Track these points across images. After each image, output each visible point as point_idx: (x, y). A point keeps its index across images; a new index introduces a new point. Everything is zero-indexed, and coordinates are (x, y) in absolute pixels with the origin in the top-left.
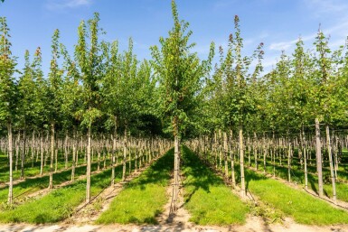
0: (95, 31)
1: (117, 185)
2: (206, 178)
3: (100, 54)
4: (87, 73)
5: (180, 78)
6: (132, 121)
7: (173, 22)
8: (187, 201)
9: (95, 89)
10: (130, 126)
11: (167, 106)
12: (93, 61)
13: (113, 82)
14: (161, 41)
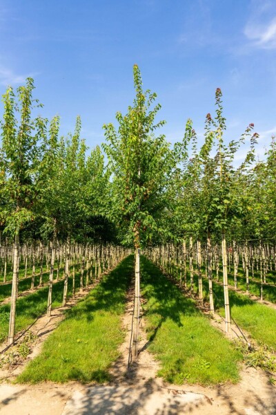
0: (27, 102)
1: (56, 312)
2: (174, 301)
3: (33, 134)
4: (14, 159)
5: (145, 168)
6: (78, 226)
7: (135, 92)
8: (152, 339)
9: (26, 181)
10: (75, 233)
11: (126, 207)
12: (24, 143)
13: (51, 173)
14: (119, 118)
